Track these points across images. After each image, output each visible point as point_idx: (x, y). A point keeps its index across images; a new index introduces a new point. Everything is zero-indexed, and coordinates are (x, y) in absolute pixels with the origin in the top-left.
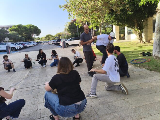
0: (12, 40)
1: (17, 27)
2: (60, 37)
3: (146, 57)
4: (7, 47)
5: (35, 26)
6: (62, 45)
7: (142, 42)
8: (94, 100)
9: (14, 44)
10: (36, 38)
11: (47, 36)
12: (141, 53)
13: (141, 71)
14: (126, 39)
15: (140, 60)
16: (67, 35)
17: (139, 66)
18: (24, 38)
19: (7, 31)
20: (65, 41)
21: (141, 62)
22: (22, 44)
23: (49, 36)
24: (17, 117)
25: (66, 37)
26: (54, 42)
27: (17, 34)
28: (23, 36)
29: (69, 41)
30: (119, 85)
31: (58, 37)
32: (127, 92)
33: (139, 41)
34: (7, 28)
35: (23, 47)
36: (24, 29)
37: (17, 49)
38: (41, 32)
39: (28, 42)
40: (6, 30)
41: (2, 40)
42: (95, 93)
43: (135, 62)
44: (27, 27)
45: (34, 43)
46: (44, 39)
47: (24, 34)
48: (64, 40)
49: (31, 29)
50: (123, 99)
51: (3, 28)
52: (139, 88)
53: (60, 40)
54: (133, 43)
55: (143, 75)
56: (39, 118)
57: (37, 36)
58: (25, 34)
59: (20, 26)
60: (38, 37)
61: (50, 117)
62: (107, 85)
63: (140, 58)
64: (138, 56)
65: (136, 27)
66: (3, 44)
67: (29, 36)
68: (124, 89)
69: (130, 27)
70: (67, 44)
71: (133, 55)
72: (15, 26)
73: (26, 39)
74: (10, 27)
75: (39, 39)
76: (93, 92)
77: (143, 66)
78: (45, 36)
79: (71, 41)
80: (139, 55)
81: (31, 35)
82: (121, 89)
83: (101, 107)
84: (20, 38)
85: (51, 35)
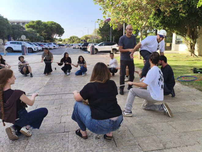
0: (28, 39)
1: (36, 23)
2: (88, 41)
3: (197, 74)
4: (23, 47)
5: (57, 24)
6: (89, 51)
7: (193, 56)
8: (129, 118)
9: (31, 44)
10: (57, 39)
11: (71, 38)
12: (192, 69)
13: (190, 91)
14: (173, 50)
15: (190, 78)
16: (97, 39)
17: (187, 84)
18: (43, 38)
19: (24, 27)
20: (95, 46)
21: (190, 80)
22: (40, 45)
23: (73, 38)
24: (38, 128)
25: (95, 41)
26: (79, 46)
27: (35, 32)
28: (41, 35)
29: (99, 45)
30: (162, 105)
31: (85, 40)
32: (171, 114)
33: (190, 53)
34: (24, 23)
35: (42, 49)
36: (44, 26)
37: (34, 50)
38: (64, 32)
39: (48, 43)
40: (21, 25)
41: (17, 38)
42: (130, 110)
43: (183, 79)
44: (48, 24)
45: (55, 45)
46: (67, 41)
47: (43, 33)
48: (93, 44)
49: (52, 27)
50: (166, 121)
51: (18, 23)
52: (186, 110)
53: (88, 44)
54: (181, 55)
55: (193, 96)
56: (63, 131)
57: (58, 36)
58: (45, 32)
59: (39, 23)
60: (60, 38)
61: (76, 132)
62: (146, 103)
63: (190, 75)
64: (188, 73)
65: (188, 36)
66: (18, 42)
67: (50, 36)
68: (166, 110)
69: (180, 35)
70: (96, 49)
71: (181, 70)
72: (33, 22)
73: (45, 39)
74: (28, 23)
75: (61, 41)
76: (128, 110)
77: (193, 85)
78: (69, 38)
79: (101, 46)
80: (188, 71)
81: (51, 34)
82: (163, 109)
83: (137, 127)
84: (38, 37)
85: (76, 37)
